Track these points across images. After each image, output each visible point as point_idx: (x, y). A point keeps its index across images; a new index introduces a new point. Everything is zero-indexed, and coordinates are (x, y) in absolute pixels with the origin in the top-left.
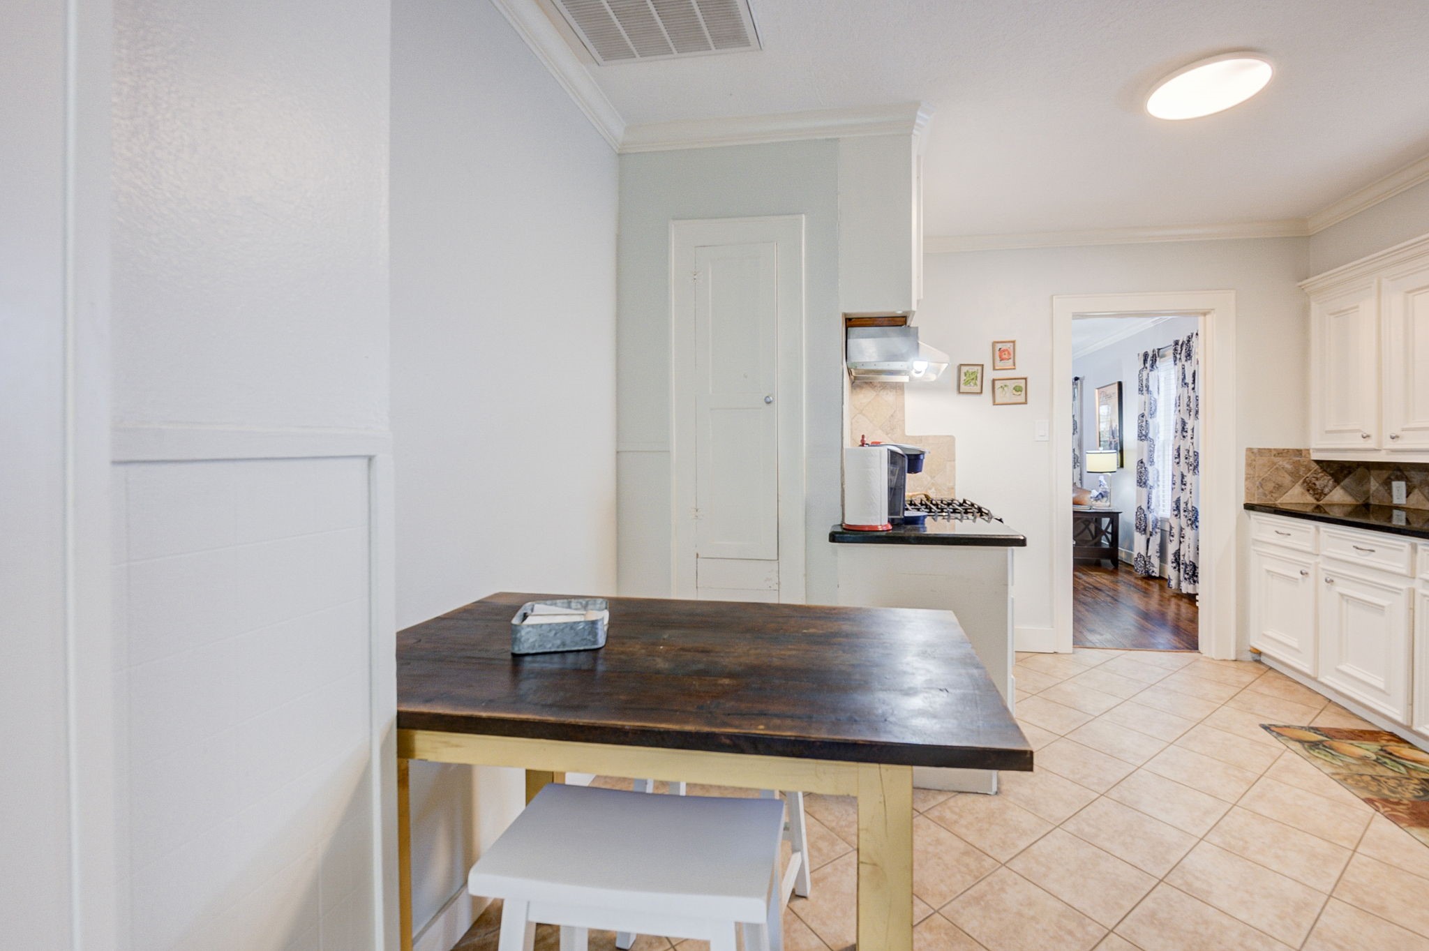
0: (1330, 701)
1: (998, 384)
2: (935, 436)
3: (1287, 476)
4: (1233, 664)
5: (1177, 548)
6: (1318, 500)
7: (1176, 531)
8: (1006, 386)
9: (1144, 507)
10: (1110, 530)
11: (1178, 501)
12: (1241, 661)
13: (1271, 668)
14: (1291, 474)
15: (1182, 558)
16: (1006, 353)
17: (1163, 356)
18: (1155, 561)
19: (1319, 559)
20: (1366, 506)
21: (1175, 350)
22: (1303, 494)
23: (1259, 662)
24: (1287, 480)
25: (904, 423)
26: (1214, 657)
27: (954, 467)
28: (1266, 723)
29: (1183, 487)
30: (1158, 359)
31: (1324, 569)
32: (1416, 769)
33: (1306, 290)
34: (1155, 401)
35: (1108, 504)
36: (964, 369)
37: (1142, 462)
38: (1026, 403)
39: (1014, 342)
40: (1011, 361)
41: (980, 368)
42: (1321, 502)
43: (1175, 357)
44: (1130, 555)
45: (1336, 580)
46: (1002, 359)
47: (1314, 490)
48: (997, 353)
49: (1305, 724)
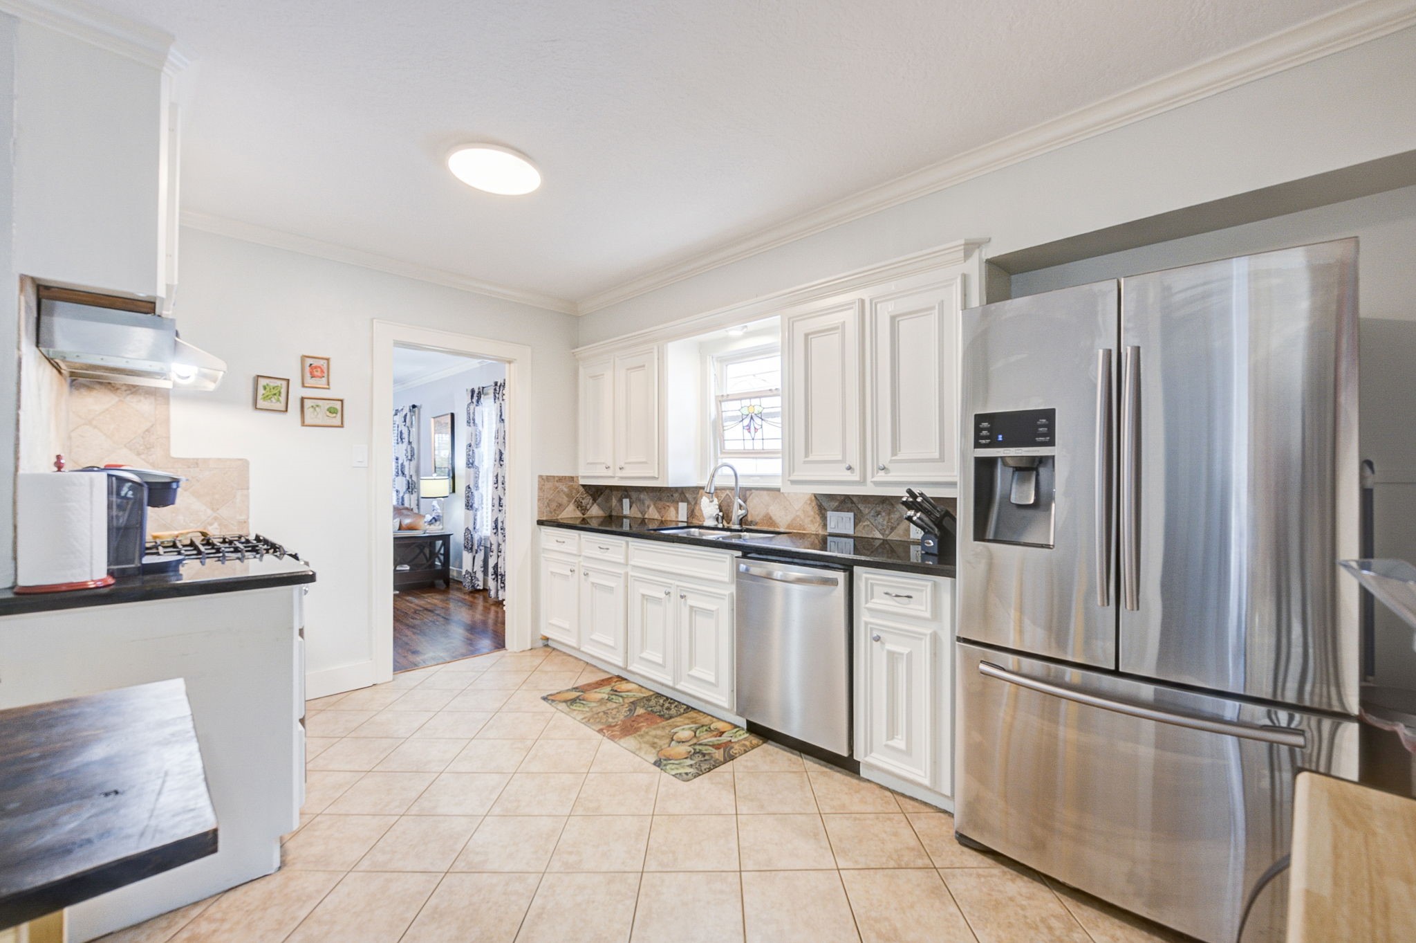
0: (587, 663)
1: (308, 403)
2: (219, 459)
3: (565, 497)
4: (529, 653)
5: (496, 562)
6: (583, 514)
7: (494, 547)
8: (317, 406)
9: (471, 528)
10: (442, 551)
11: (496, 521)
12: (535, 649)
13: (554, 649)
14: (568, 496)
15: (499, 570)
16: (319, 370)
17: (487, 394)
18: (480, 575)
19: (581, 559)
20: (610, 516)
21: (495, 390)
22: (574, 510)
23: (547, 646)
24: (565, 500)
25: (169, 441)
26: (515, 650)
27: (247, 496)
28: (545, 695)
29: (501, 508)
30: (482, 396)
31: (583, 566)
32: (628, 696)
33: (577, 357)
34: (480, 433)
35: (441, 527)
36: (262, 382)
37: (469, 488)
38: (342, 426)
39: (328, 360)
40: (324, 380)
41: (284, 383)
42: (585, 516)
43: (495, 396)
44: (460, 573)
45: (590, 573)
46: (313, 377)
47: (581, 507)
48: (307, 369)
49: (570, 687)
